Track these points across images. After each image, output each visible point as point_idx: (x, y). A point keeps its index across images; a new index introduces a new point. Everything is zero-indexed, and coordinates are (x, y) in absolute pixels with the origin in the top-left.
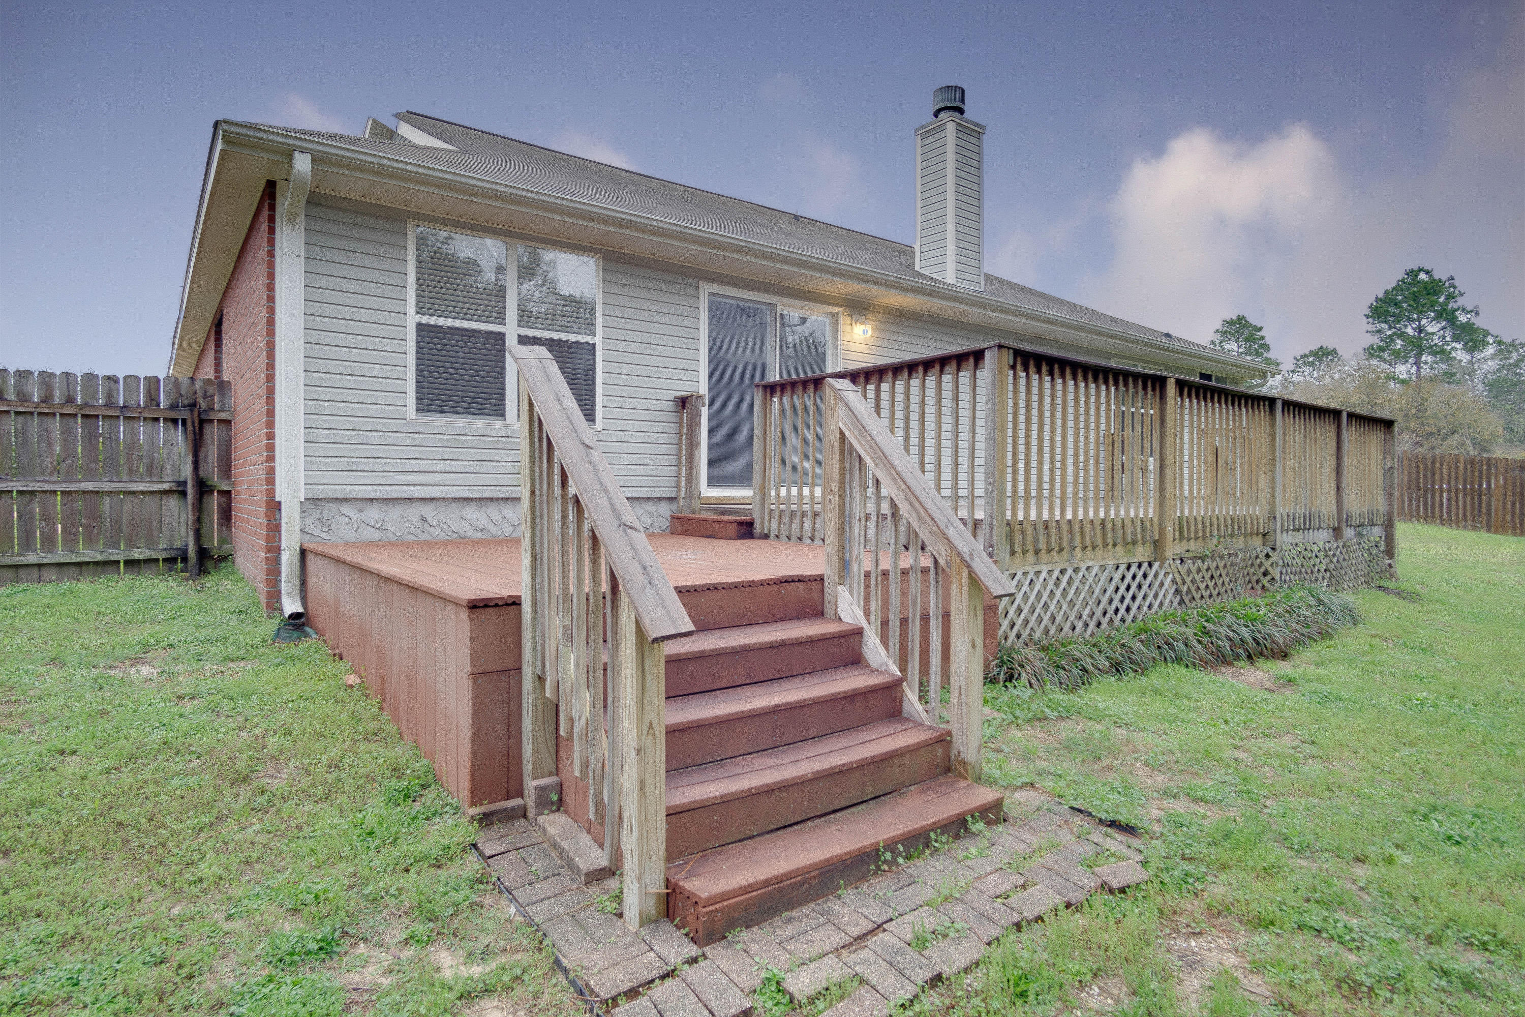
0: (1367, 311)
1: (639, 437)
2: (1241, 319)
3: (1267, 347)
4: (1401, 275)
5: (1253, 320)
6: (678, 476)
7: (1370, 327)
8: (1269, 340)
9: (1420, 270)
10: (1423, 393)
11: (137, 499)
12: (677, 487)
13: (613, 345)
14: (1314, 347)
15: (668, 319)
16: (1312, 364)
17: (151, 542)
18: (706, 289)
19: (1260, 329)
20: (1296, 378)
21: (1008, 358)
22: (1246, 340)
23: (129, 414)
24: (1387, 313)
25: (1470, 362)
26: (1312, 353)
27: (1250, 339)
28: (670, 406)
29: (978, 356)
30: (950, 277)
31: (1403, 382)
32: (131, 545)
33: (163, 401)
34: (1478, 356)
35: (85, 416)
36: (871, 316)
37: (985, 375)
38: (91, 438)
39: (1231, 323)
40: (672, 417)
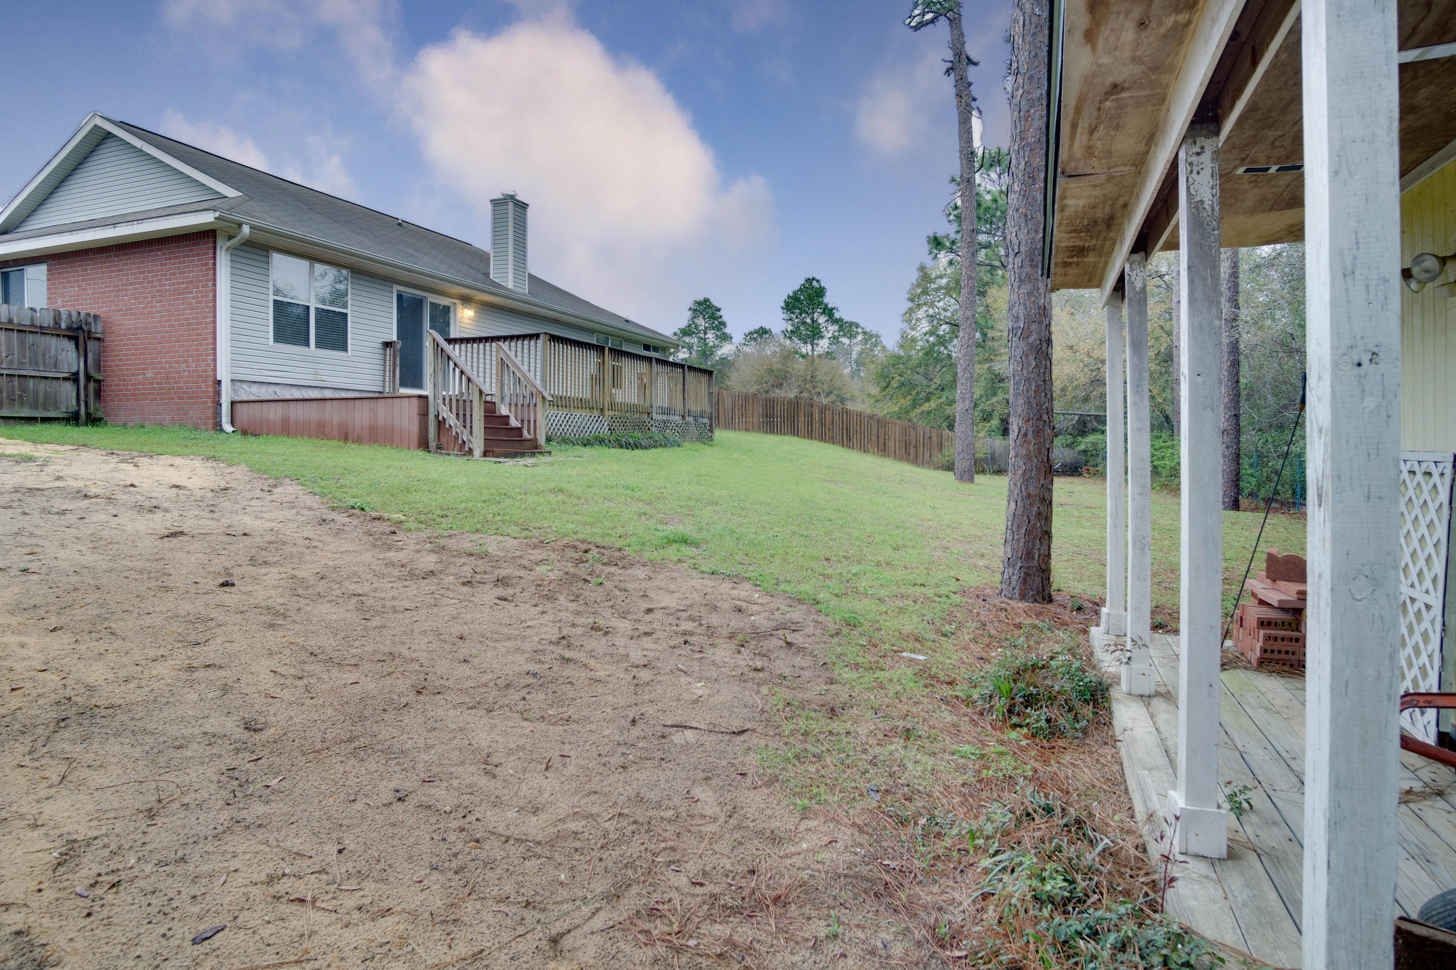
0: (783, 304)
1: (366, 360)
2: (706, 300)
3: (724, 324)
4: (803, 281)
5: (716, 302)
6: (384, 381)
7: (785, 316)
8: (725, 319)
9: (813, 279)
10: (815, 365)
11: (48, 382)
12: (384, 386)
13: (356, 314)
14: (757, 327)
15: (379, 302)
16: (755, 339)
17: (56, 407)
18: (396, 288)
19: (719, 310)
20: (748, 349)
21: (548, 337)
22: (710, 317)
23: (43, 331)
24: (794, 307)
25: (849, 345)
26: (756, 332)
27: (713, 317)
28: (380, 346)
29: (537, 336)
30: (510, 286)
31: (803, 356)
32: (45, 409)
33: (63, 326)
34: (854, 341)
35: (19, 331)
36: (473, 305)
37: (540, 342)
38: (22, 344)
39: (699, 303)
40: (381, 351)
